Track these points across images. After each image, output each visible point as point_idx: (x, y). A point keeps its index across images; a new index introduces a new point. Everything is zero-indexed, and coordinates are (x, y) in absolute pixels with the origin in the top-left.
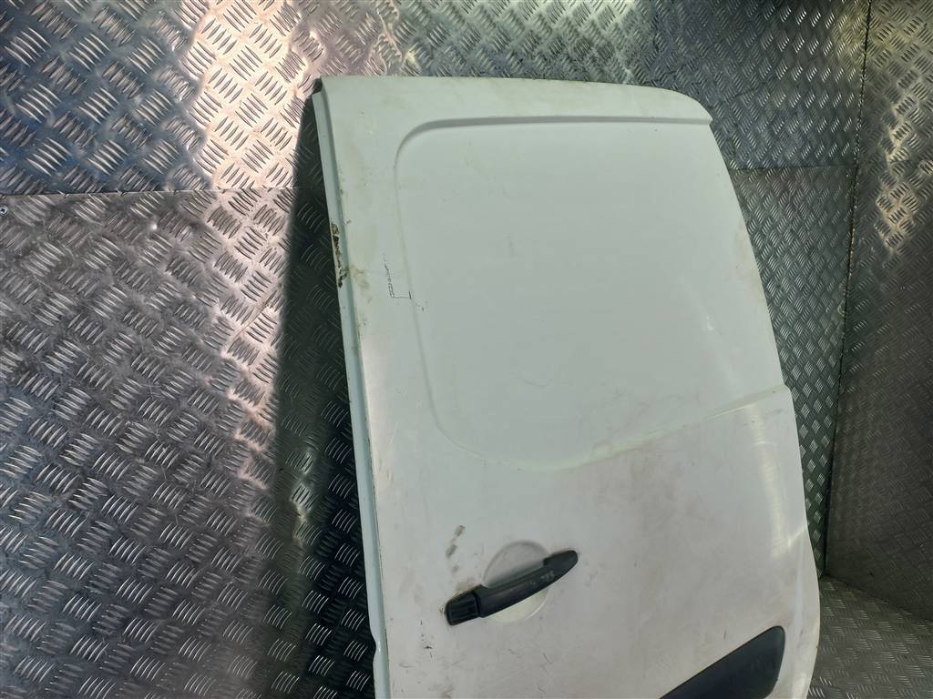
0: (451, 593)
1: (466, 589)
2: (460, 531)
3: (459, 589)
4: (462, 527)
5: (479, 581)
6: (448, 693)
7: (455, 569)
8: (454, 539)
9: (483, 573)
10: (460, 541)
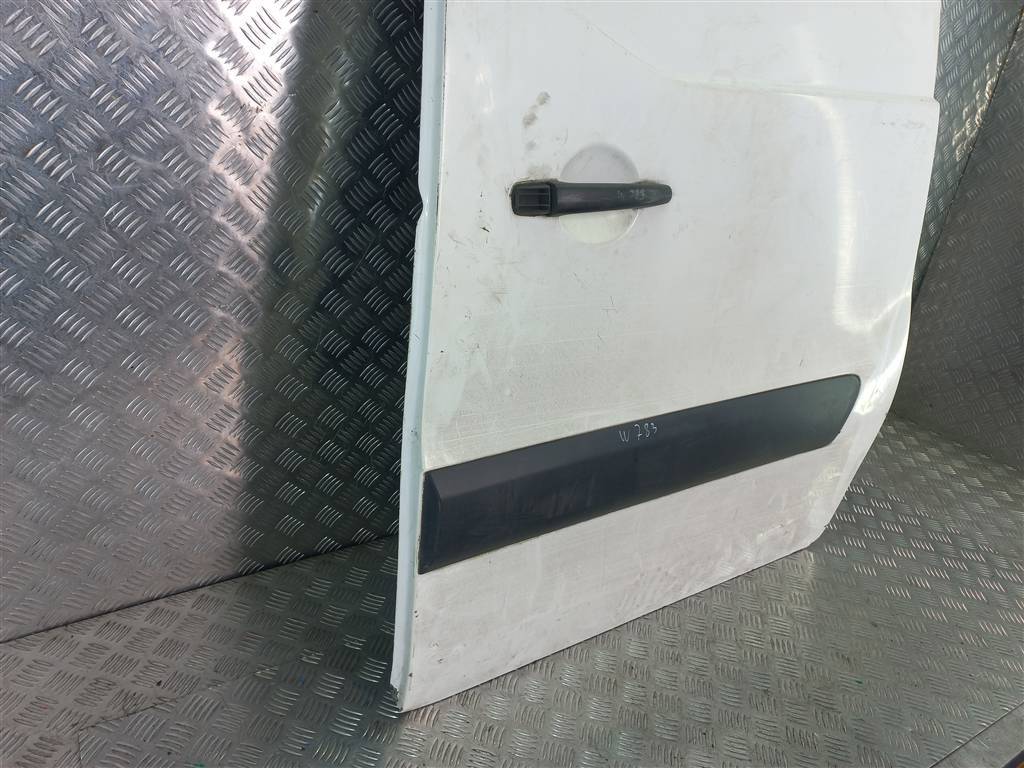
0: (521, 175)
1: (539, 177)
2: (544, 99)
3: (531, 173)
4: (546, 94)
5: (555, 174)
6: (499, 296)
7: (531, 146)
8: (535, 107)
9: (562, 167)
10: (540, 113)
